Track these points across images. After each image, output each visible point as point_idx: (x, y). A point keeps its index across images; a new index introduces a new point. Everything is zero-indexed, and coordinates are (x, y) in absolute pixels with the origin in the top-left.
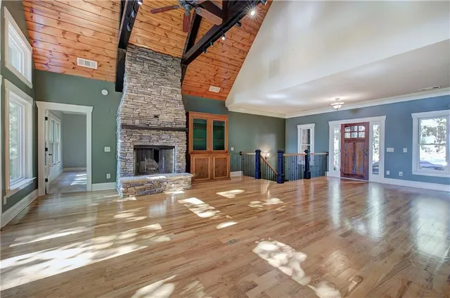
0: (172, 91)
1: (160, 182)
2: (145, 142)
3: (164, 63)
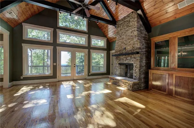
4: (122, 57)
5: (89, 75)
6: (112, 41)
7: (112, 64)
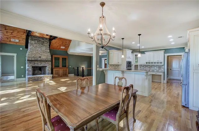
0: (46, 49)
1: (41, 77)
2: (36, 65)
3: (43, 40)
4: (36, 62)
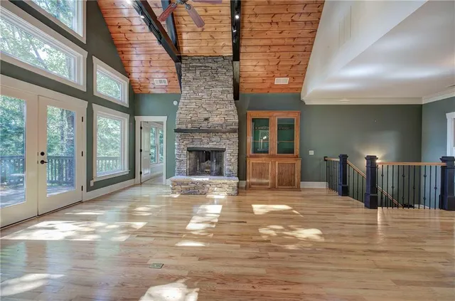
0: (222, 92)
1: (204, 184)
2: (197, 145)
3: (214, 66)
4: (197, 136)
5: (89, 189)
6: (144, 91)
7: (141, 151)
